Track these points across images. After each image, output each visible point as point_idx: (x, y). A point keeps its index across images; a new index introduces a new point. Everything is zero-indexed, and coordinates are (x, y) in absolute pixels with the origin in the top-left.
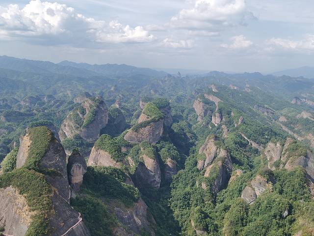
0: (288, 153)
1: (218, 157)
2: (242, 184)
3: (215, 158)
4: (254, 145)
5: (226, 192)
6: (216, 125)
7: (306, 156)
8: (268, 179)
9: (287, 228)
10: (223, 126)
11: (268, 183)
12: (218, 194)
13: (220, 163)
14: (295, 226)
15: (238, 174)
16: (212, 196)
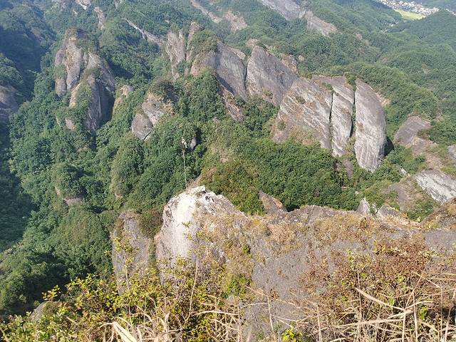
0: (193, 47)
1: (88, 68)
2: (131, 109)
3: (82, 70)
4: (152, 38)
5: (111, 127)
6: (85, 8)
7: (216, 51)
8: (165, 97)
9: (196, 164)
10: (97, 9)
11: (165, 102)
12: (98, 134)
13: (91, 80)
14: (207, 157)
15: (125, 93)
16: (88, 138)
